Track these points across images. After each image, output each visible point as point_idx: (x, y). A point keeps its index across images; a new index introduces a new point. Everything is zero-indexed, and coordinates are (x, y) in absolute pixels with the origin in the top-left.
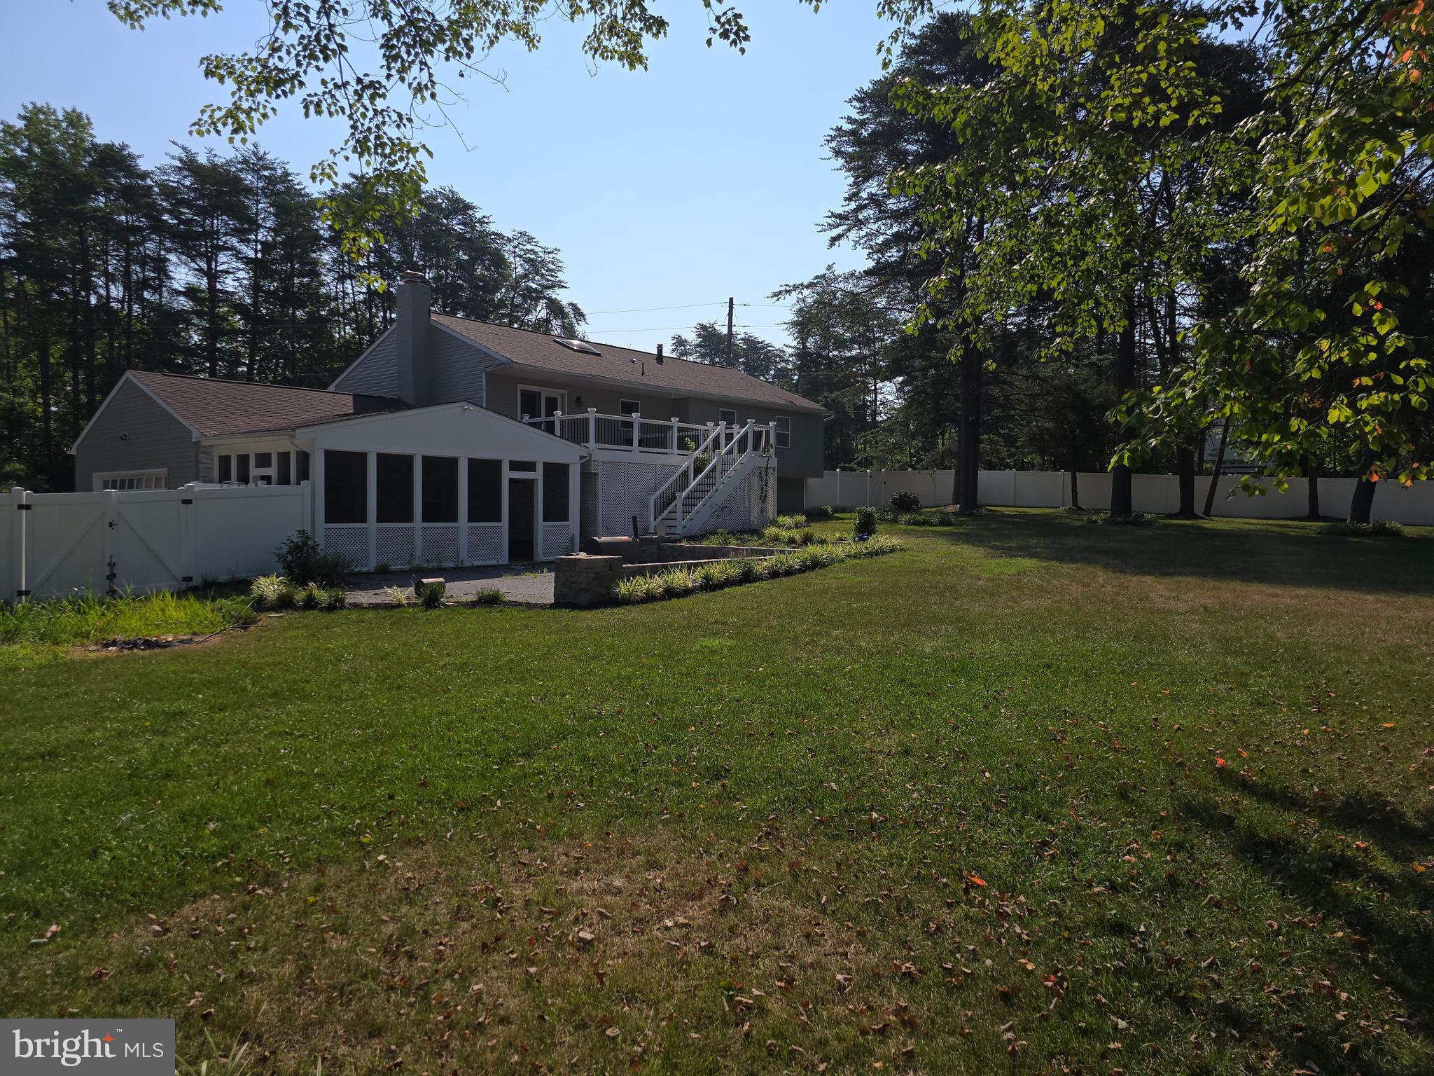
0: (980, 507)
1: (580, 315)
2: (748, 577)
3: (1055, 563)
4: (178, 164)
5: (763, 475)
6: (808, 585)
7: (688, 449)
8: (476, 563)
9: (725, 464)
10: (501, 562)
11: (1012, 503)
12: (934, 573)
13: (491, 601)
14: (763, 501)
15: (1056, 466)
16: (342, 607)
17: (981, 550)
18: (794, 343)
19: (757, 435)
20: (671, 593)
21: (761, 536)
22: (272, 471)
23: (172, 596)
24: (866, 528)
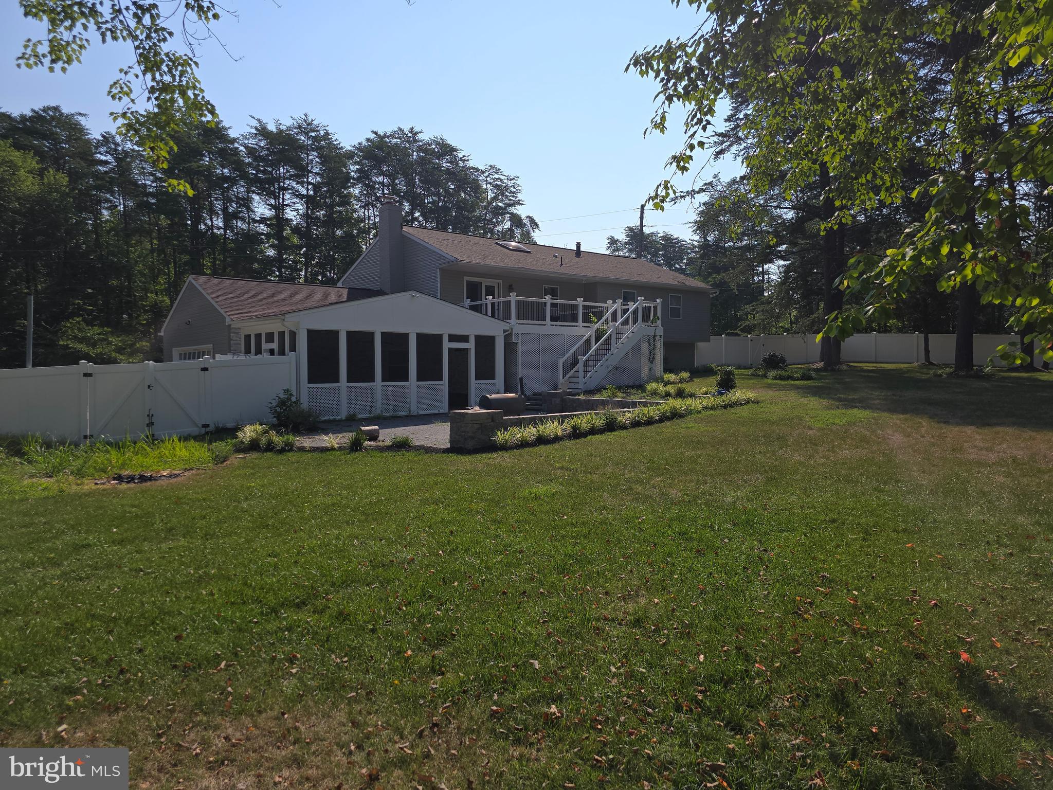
0: (841, 363)
1: (534, 224)
2: (611, 426)
3: (886, 414)
4: (254, 131)
5: (652, 341)
6: (658, 434)
7: (591, 322)
8: (421, 413)
9: (620, 334)
10: (441, 411)
11: (873, 360)
12: (773, 423)
13: (401, 446)
14: (652, 362)
15: (915, 328)
16: (291, 450)
17: (825, 402)
18: (697, 238)
19: (646, 310)
20: (541, 440)
21: (644, 390)
22: (275, 346)
23: (180, 440)
24: (727, 384)
